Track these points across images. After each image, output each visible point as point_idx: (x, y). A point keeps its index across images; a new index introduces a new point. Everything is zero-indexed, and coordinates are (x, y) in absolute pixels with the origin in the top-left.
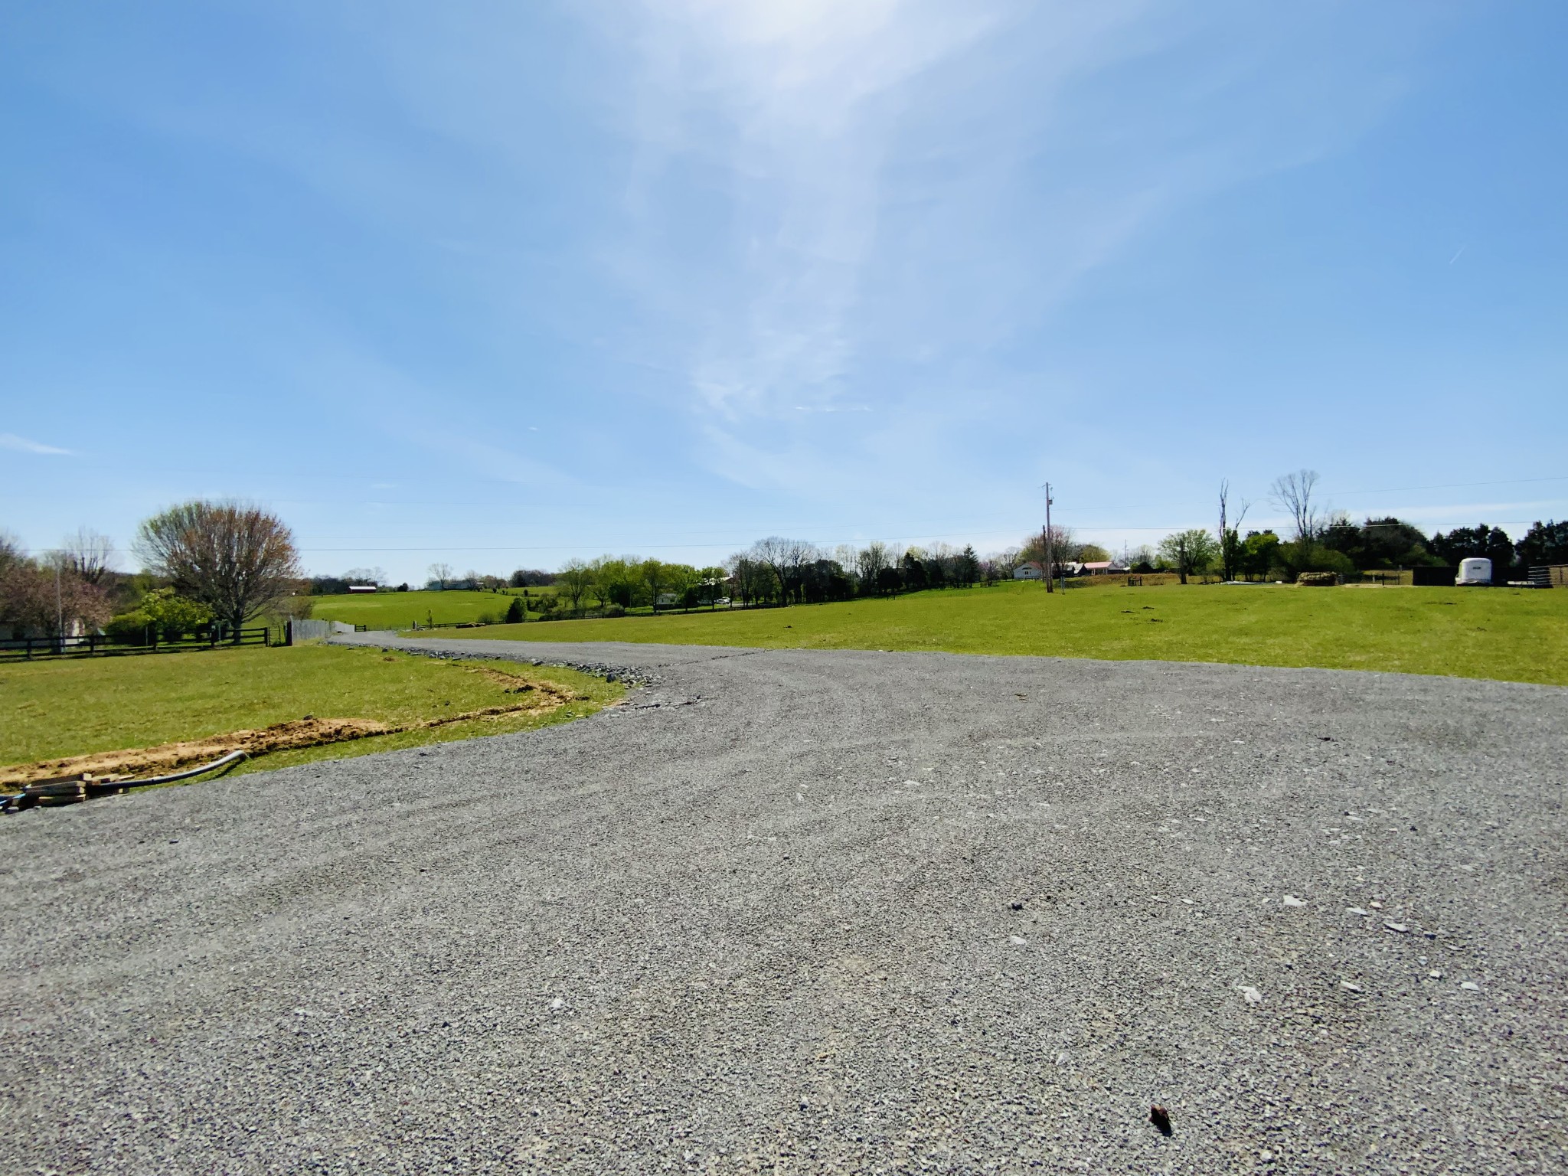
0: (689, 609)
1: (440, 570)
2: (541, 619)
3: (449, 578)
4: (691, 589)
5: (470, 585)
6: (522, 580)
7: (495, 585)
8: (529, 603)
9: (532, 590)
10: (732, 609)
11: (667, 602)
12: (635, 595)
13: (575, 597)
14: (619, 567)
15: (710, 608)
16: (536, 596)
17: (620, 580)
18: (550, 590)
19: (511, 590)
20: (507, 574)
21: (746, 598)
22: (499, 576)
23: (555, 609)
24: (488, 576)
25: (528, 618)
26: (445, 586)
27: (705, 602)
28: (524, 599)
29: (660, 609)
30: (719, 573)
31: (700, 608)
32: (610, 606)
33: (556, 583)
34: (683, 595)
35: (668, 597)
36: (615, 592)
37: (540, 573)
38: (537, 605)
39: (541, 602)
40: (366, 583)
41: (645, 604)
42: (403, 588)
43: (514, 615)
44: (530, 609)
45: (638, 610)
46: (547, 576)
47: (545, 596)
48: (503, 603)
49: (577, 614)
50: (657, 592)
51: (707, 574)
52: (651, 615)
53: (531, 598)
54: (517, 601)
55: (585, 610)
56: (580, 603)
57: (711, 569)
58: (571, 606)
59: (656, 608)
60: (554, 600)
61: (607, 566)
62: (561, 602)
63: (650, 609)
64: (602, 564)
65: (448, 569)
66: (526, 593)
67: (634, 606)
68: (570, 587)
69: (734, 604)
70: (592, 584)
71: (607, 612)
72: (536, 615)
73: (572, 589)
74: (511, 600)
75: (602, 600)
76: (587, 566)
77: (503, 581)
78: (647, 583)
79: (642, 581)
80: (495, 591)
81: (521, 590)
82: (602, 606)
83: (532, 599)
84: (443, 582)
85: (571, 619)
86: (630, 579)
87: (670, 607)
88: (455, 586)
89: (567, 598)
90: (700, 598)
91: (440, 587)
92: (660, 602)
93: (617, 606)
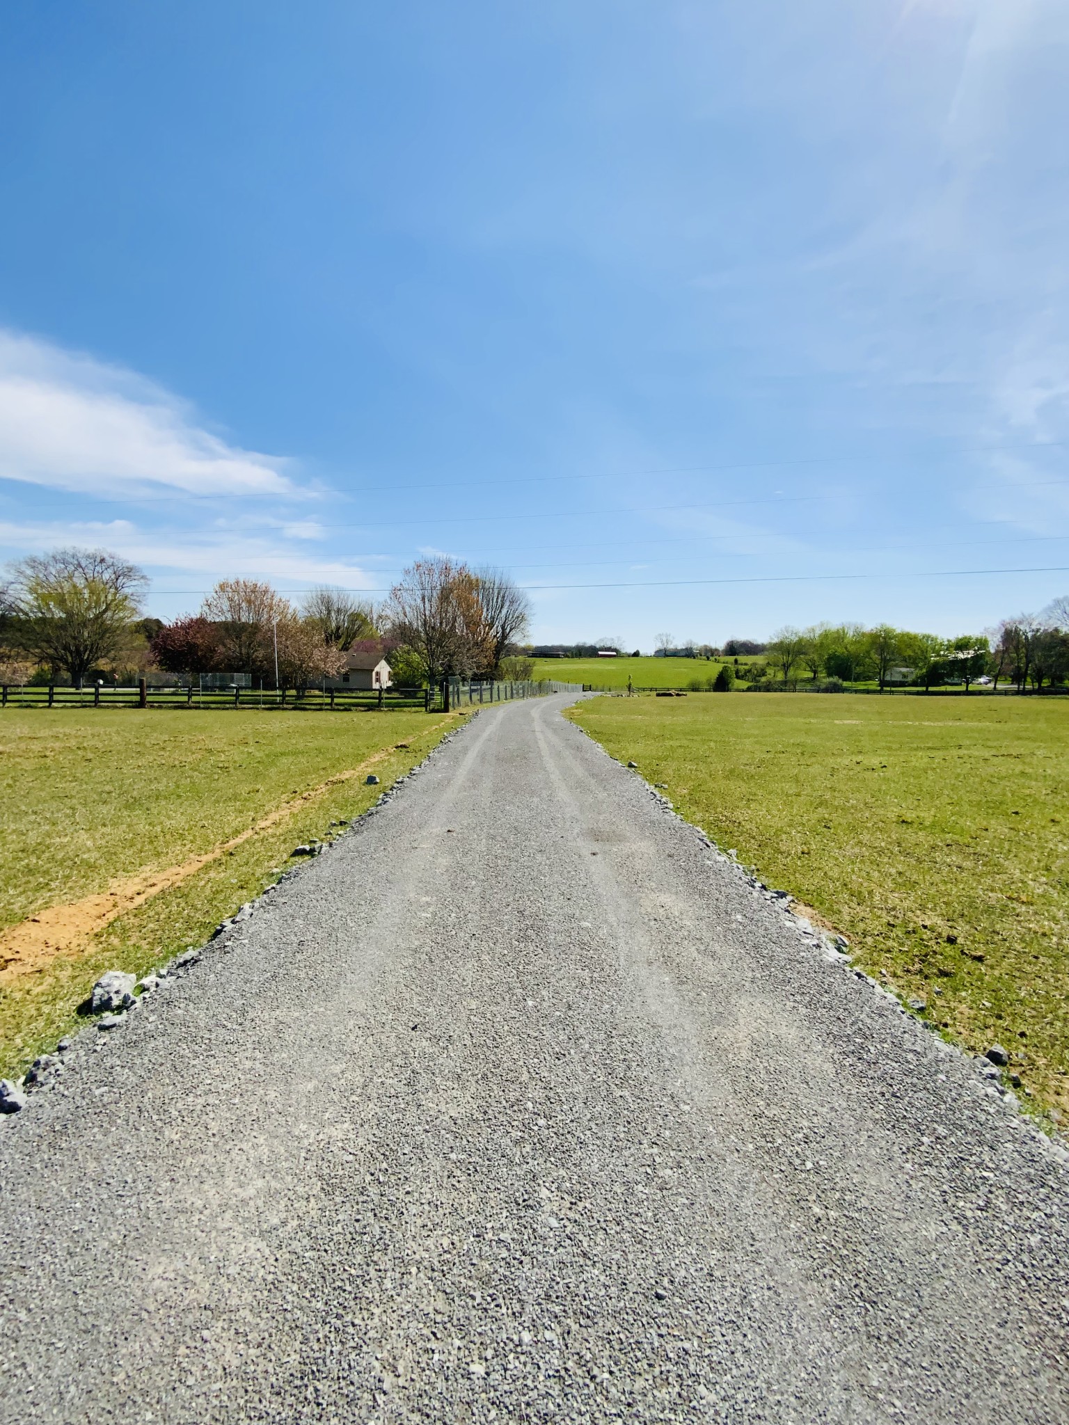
0: (931, 689)
1: (664, 639)
2: (749, 689)
3: (671, 647)
4: (936, 663)
5: (689, 653)
6: (732, 649)
7: (709, 653)
8: (737, 672)
9: (742, 659)
10: (994, 692)
11: (898, 678)
12: (858, 669)
13: (786, 667)
14: (839, 637)
15: (963, 688)
16: (746, 664)
17: (840, 651)
18: (760, 660)
19: (723, 659)
20: (720, 644)
21: (1018, 677)
22: (713, 645)
23: (763, 679)
24: (706, 646)
25: (735, 686)
26: (668, 653)
27: (956, 680)
28: (733, 668)
29: (886, 686)
30: (983, 643)
31: (943, 688)
32: (825, 680)
33: (766, 653)
34: (924, 670)
35: (899, 672)
36: (832, 663)
37: (752, 644)
38: (745, 673)
39: (749, 671)
40: (609, 649)
41: (870, 678)
42: (636, 654)
43: (721, 684)
44: (738, 677)
45: (861, 685)
46: (757, 646)
47: (754, 664)
48: (712, 670)
49: (785, 686)
50: (885, 665)
51: (962, 645)
52: (874, 692)
53: (740, 667)
54: (725, 669)
55: (795, 682)
56: (791, 673)
57: (970, 638)
58: (780, 676)
59: (883, 683)
60: (762, 670)
61: (826, 635)
62: (770, 671)
63: (874, 685)
64: (818, 632)
65: (671, 638)
66: (736, 661)
67: (856, 680)
68: (781, 657)
69: (1000, 686)
70: (805, 654)
71: (823, 686)
72: (744, 684)
73: (783, 659)
74: (719, 667)
75: (815, 672)
76: (801, 634)
77: (716, 650)
78: (876, 657)
79: (868, 652)
80: (708, 659)
81: (732, 659)
82: (814, 678)
83: (742, 668)
84: (665, 650)
85: (781, 691)
86: (852, 648)
87: (902, 684)
88: (675, 654)
89: (777, 668)
90: (950, 675)
91: (664, 654)
92: (888, 678)
93: (835, 679)
